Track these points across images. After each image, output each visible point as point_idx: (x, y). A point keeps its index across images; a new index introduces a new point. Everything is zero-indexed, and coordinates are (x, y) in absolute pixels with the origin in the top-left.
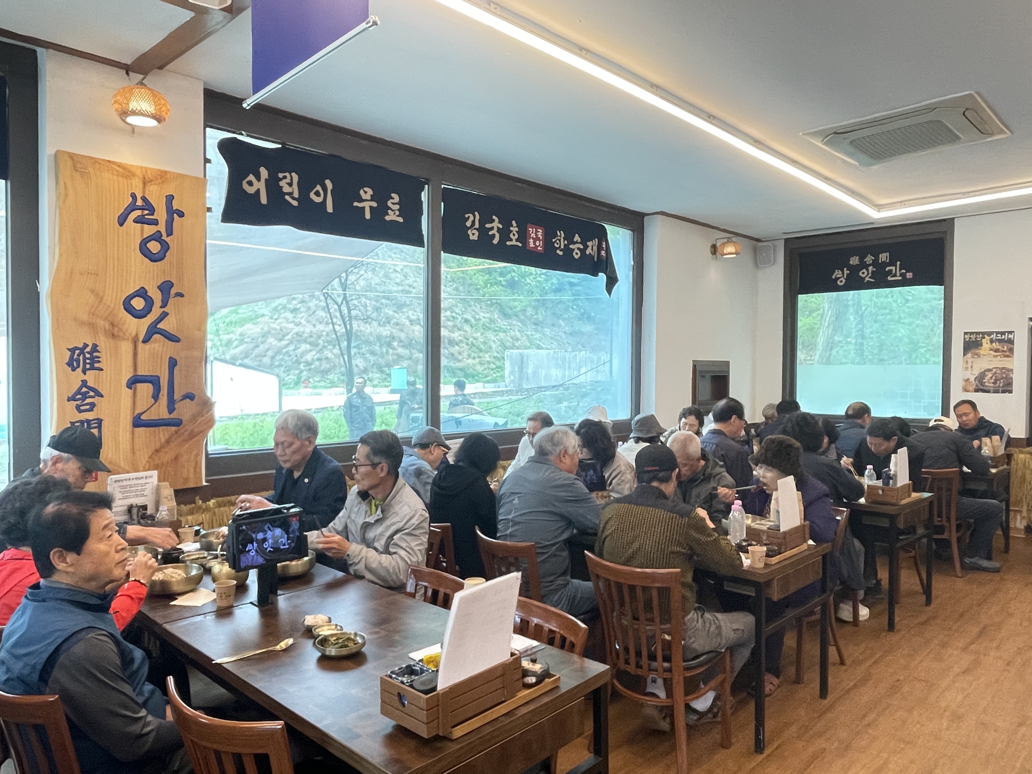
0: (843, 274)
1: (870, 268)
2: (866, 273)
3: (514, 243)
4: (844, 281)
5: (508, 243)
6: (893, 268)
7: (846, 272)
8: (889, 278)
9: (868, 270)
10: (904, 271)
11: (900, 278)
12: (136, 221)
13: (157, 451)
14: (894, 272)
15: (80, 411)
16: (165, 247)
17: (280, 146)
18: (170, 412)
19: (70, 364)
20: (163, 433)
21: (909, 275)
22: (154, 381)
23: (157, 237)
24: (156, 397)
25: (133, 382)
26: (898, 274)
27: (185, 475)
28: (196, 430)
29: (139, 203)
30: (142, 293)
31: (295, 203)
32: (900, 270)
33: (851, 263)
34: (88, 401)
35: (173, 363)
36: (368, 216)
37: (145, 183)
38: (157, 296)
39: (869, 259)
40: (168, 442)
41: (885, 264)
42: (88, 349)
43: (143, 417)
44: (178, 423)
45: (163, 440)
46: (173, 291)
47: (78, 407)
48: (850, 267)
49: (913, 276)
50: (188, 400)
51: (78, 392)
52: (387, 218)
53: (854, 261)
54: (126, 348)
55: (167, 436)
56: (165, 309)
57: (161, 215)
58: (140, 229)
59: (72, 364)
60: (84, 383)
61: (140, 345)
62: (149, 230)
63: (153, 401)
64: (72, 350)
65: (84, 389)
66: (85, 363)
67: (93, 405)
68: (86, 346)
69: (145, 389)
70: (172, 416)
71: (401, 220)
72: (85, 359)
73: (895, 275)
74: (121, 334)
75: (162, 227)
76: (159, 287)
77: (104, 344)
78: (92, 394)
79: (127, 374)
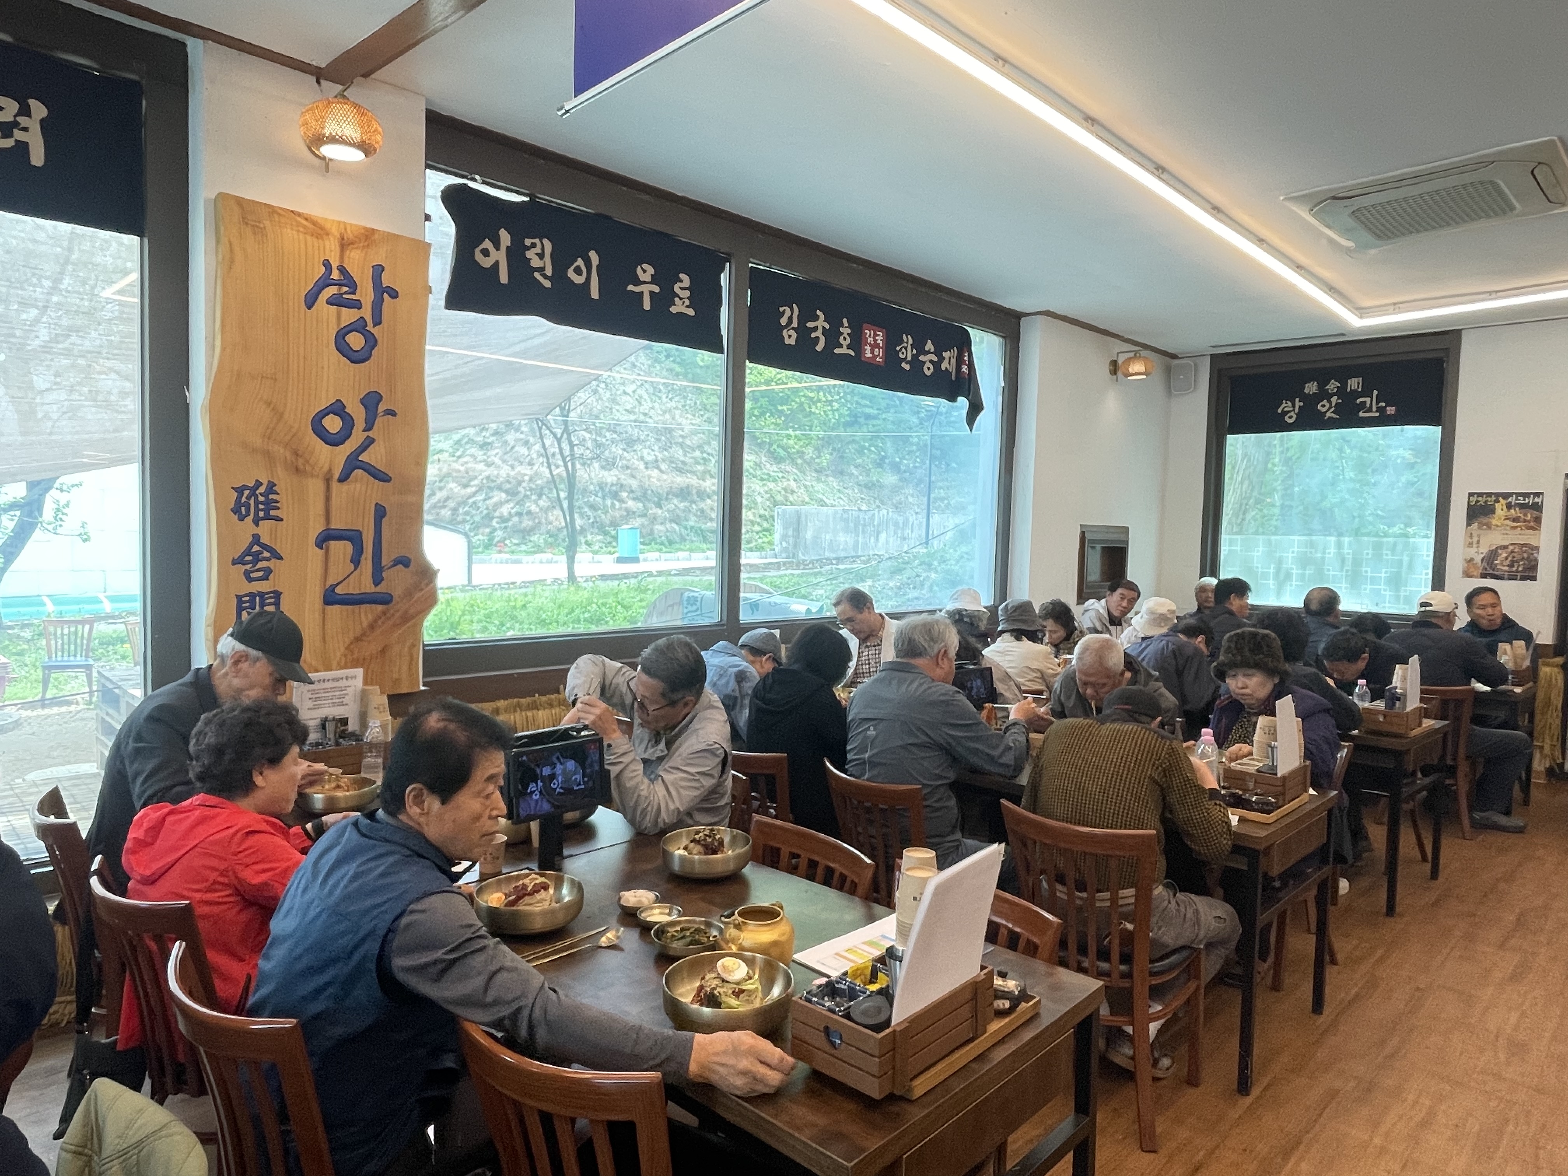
0: (1294, 406)
1: (1334, 399)
2: (1327, 405)
3: (844, 350)
4: (1295, 416)
5: (837, 351)
6: (1368, 400)
7: (1298, 403)
8: (1361, 414)
9: (1330, 402)
10: (1383, 404)
11: (1377, 414)
12: (330, 302)
13: (358, 639)
14: (1368, 405)
15: (250, 580)
16: (372, 342)
17: (527, 199)
18: (376, 584)
19: (236, 510)
20: (367, 613)
21: (1391, 410)
22: (354, 537)
23: (359, 326)
24: (356, 561)
25: (325, 538)
26: (1374, 409)
27: (395, 676)
28: (411, 611)
29: (335, 275)
30: (338, 409)
31: (547, 284)
32: (1377, 403)
33: (1306, 391)
34: (260, 565)
35: (380, 513)
36: (647, 306)
37: (344, 245)
38: (358, 414)
39: (1333, 386)
40: (372, 627)
41: (1356, 394)
42: (262, 489)
43: (338, 590)
44: (386, 600)
45: (365, 624)
46: (382, 408)
47: (247, 574)
48: (1304, 397)
49: (1396, 411)
50: (400, 567)
51: (248, 552)
52: (674, 310)
53: (1311, 388)
54: (315, 487)
55: (370, 617)
56: (370, 434)
57: (366, 294)
58: (335, 314)
59: (239, 510)
60: (256, 539)
61: (335, 485)
62: (349, 316)
63: (352, 567)
64: (240, 491)
65: (256, 548)
66: (257, 510)
67: (268, 572)
68: (259, 484)
69: (341, 549)
70: (378, 589)
71: (691, 312)
72: (257, 503)
73: (1370, 410)
74: (308, 468)
75: (367, 312)
76: (362, 401)
77: (284, 482)
78: (266, 554)
79: (317, 528)
